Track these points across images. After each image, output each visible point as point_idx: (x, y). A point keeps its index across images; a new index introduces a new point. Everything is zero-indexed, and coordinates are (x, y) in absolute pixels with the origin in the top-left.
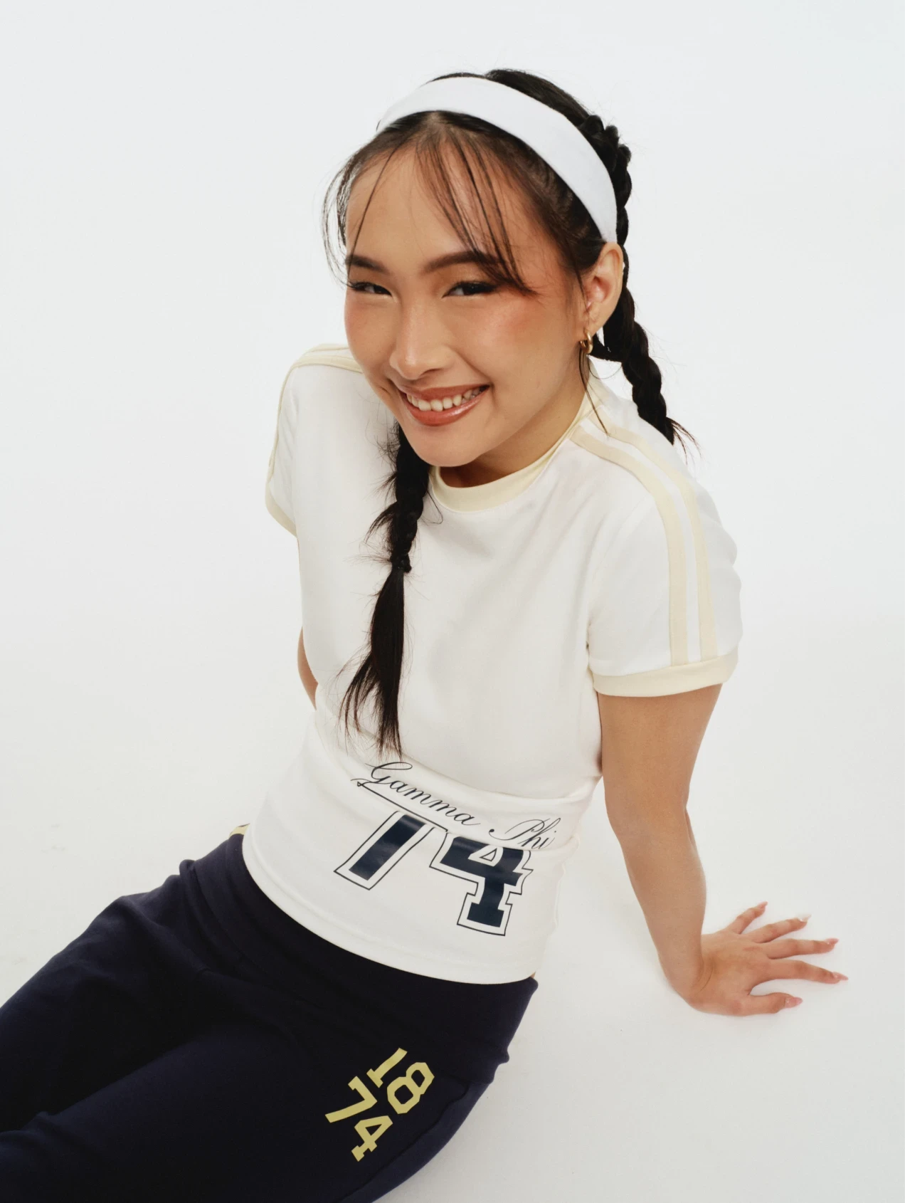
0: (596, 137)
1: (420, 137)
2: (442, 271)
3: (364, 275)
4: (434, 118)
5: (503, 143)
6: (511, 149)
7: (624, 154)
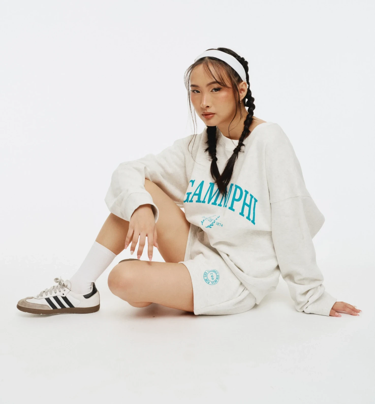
0: (240, 59)
1: (204, 62)
2: (210, 86)
3: (194, 88)
4: (207, 58)
5: (221, 62)
6: (222, 63)
7: (246, 63)
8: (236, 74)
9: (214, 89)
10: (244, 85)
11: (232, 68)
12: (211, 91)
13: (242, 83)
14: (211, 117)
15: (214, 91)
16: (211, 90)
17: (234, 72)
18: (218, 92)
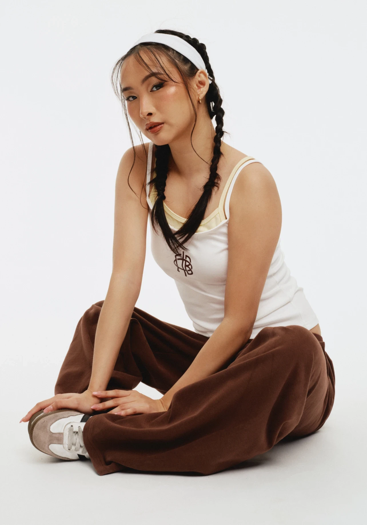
8: (186, 60)
9: (153, 87)
10: (202, 75)
11: (177, 52)
12: (150, 91)
13: (199, 71)
14: (159, 129)
15: (155, 89)
16: (149, 89)
17: (182, 57)
18: (161, 89)
